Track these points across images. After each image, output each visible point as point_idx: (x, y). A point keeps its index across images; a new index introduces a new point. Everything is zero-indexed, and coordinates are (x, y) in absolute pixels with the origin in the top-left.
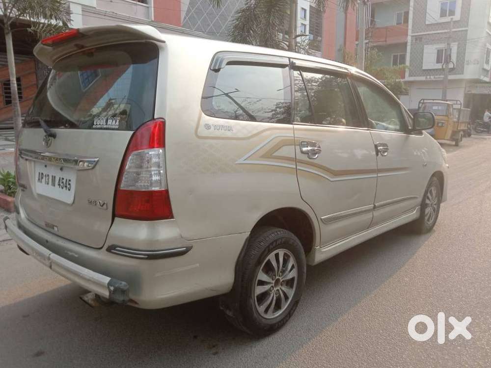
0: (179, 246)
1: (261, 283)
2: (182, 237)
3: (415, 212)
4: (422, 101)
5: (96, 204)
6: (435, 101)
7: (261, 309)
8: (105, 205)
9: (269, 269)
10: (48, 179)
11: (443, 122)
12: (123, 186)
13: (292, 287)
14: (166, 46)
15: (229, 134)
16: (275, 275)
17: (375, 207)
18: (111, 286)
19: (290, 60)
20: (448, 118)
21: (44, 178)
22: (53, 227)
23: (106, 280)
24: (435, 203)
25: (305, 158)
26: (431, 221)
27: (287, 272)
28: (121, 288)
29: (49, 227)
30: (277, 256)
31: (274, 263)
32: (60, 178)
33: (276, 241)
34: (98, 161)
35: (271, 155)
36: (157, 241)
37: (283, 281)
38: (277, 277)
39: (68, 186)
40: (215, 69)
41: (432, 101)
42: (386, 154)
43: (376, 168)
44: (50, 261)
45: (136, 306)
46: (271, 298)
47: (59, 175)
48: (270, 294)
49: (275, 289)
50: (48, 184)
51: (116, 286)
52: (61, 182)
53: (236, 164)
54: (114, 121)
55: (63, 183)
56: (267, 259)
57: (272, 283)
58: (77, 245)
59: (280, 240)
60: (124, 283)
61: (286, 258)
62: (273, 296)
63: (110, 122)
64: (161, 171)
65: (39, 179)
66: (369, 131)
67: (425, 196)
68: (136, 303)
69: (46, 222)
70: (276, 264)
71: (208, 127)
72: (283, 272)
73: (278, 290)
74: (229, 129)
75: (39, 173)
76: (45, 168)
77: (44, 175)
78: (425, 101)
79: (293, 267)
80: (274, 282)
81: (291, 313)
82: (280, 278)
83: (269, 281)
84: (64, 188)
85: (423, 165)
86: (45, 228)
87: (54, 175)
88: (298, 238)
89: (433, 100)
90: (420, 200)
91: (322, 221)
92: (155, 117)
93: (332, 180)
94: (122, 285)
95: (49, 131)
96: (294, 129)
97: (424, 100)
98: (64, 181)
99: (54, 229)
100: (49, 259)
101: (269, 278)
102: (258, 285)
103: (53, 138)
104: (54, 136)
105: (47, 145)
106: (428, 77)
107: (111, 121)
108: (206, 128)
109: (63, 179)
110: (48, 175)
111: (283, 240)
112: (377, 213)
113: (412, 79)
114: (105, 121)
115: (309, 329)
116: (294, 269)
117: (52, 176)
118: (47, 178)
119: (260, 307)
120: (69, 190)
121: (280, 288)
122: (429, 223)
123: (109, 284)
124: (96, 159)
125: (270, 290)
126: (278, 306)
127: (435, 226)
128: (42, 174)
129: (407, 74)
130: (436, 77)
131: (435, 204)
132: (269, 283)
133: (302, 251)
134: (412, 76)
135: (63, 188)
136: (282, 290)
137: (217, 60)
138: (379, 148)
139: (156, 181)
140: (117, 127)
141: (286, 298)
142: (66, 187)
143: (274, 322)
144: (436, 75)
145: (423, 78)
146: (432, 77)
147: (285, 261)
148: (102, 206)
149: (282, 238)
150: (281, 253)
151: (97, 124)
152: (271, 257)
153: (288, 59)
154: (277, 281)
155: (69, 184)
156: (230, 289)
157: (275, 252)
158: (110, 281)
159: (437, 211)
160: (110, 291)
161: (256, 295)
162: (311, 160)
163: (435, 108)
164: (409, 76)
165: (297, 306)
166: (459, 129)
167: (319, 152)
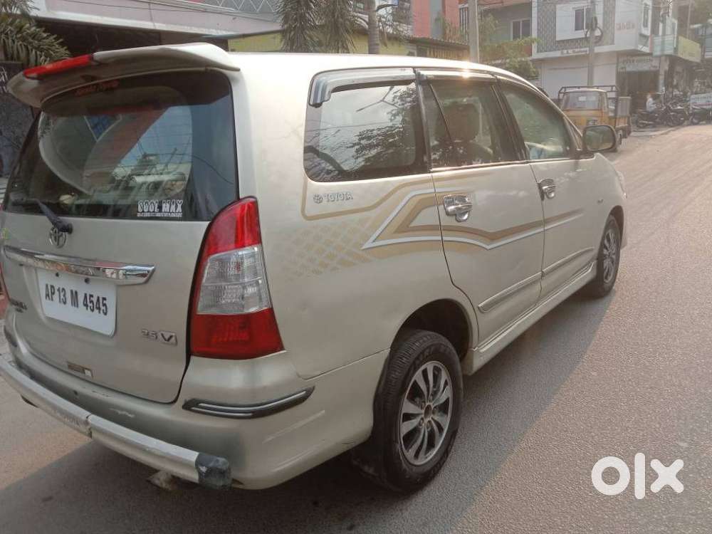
0: (296, 390)
1: (408, 417)
2: (299, 376)
3: (590, 270)
4: (563, 91)
5: (157, 338)
6: (581, 89)
7: (410, 454)
8: (173, 338)
9: (416, 394)
10: (64, 295)
11: (595, 119)
12: (201, 309)
13: (445, 412)
14: (242, 77)
15: (348, 206)
16: (424, 402)
17: (543, 275)
18: (202, 465)
19: (415, 72)
20: (602, 112)
21: (57, 293)
22: (83, 370)
23: (192, 456)
24: (614, 252)
25: (451, 222)
26: (610, 278)
27: (439, 394)
28: (219, 467)
29: (75, 370)
30: (425, 373)
31: (422, 386)
32: (86, 295)
33: (422, 353)
34: (154, 271)
35: (408, 226)
36: (265, 388)
37: (435, 407)
38: (427, 404)
39: (103, 308)
40: (315, 103)
41: (577, 90)
42: (553, 195)
43: (542, 219)
44: (88, 427)
45: (241, 487)
46: (421, 436)
47: (83, 290)
48: (419, 431)
49: (426, 421)
50: (65, 303)
51: (211, 465)
52: (88, 301)
53: (364, 250)
54: (173, 207)
55: (91, 302)
56: (413, 381)
57: (422, 414)
58: (127, 398)
59: (428, 350)
60: (222, 460)
61: (436, 373)
62: (424, 431)
63: (166, 207)
64: (260, 281)
65: (47, 295)
66: (528, 164)
67: (603, 246)
68: (240, 483)
69: (68, 362)
70: (425, 386)
71: (318, 199)
72: (435, 393)
73: (429, 422)
74: (347, 197)
75: (47, 286)
76: (56, 278)
77: (56, 288)
78: (568, 90)
79: (446, 383)
80: (423, 411)
81: (449, 449)
82: (431, 404)
83: (416, 412)
84: (96, 311)
85: (599, 202)
86: (67, 370)
87: (74, 290)
88: (449, 340)
89: (579, 87)
90: (596, 252)
91: (480, 311)
92: (241, 197)
93: (488, 247)
94: (220, 463)
95: (60, 222)
96: (433, 180)
97: (565, 88)
98: (95, 300)
99: (84, 373)
100: (86, 423)
101: (417, 408)
102: (403, 421)
103: (67, 233)
104: (68, 229)
105: (58, 244)
106: (565, 51)
107: (168, 205)
108: (317, 202)
109: (91, 296)
110: (63, 289)
111: (433, 348)
112: (544, 283)
113: (542, 55)
114: (156, 205)
115: (477, 471)
116: (447, 387)
117: (72, 291)
118: (62, 294)
119: (408, 451)
120: (105, 314)
121: (432, 418)
122: (607, 281)
123: (199, 462)
124: (151, 269)
125: (420, 424)
126: (431, 445)
127: (615, 284)
128: (52, 287)
129: (534, 50)
130: (576, 50)
131: (614, 254)
132: (418, 415)
133: (457, 358)
134: (541, 52)
135: (92, 310)
136: (435, 421)
137: (317, 87)
138: (544, 188)
139: (252, 295)
140: (180, 215)
141: (441, 429)
142: (99, 309)
143: (428, 468)
144: (577, 48)
145: (557, 54)
146: (570, 51)
147: (436, 378)
148: (169, 340)
149: (429, 347)
150: (429, 366)
151: (143, 212)
152: (418, 376)
153: (412, 69)
154: (428, 409)
155: (104, 305)
156: (368, 435)
157: (423, 368)
158: (199, 457)
159: (616, 262)
160: (200, 473)
161: (402, 436)
162: (459, 224)
163: (582, 99)
164: (538, 52)
165: (454, 438)
166: (617, 127)
167: (468, 209)
